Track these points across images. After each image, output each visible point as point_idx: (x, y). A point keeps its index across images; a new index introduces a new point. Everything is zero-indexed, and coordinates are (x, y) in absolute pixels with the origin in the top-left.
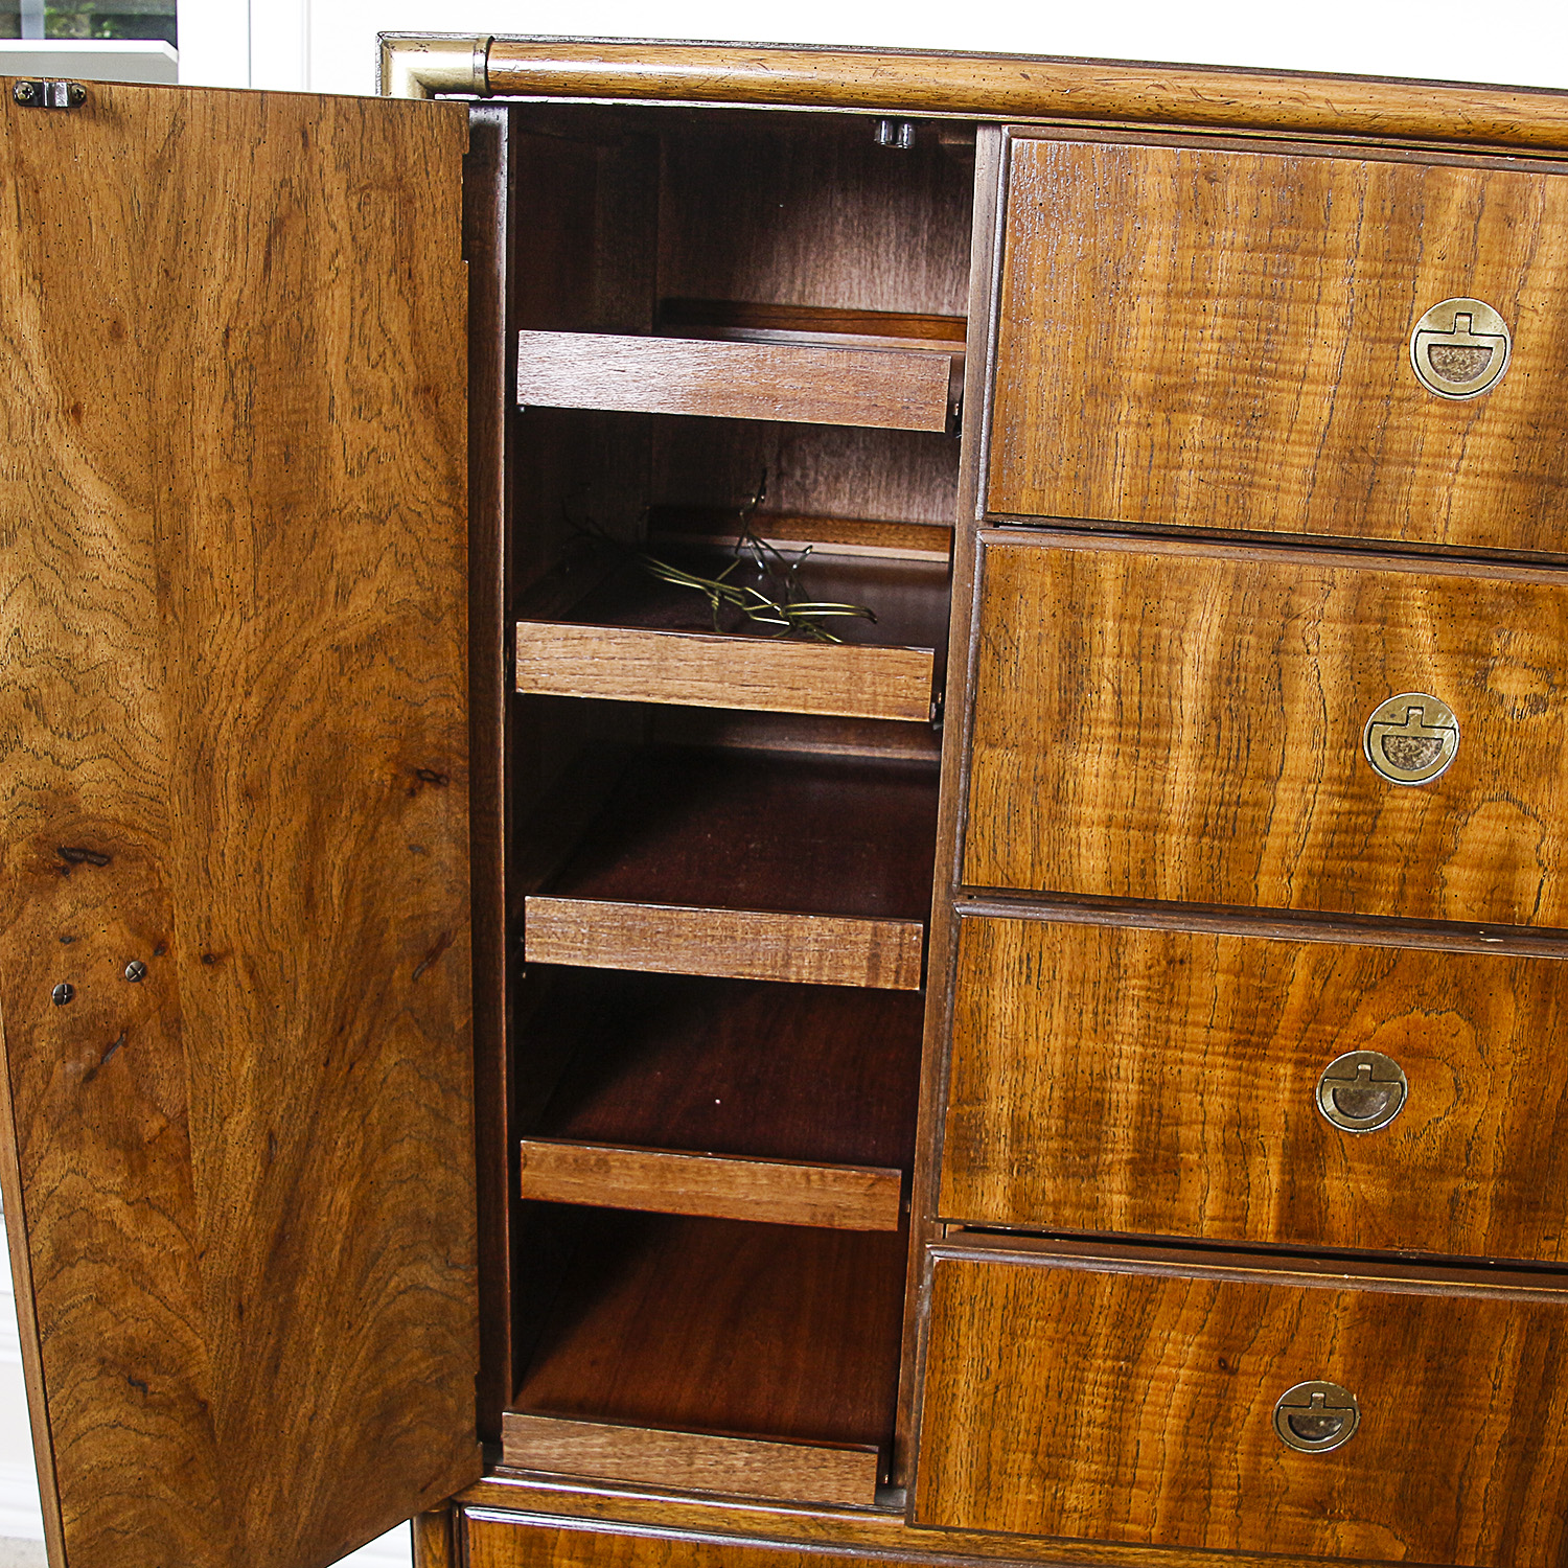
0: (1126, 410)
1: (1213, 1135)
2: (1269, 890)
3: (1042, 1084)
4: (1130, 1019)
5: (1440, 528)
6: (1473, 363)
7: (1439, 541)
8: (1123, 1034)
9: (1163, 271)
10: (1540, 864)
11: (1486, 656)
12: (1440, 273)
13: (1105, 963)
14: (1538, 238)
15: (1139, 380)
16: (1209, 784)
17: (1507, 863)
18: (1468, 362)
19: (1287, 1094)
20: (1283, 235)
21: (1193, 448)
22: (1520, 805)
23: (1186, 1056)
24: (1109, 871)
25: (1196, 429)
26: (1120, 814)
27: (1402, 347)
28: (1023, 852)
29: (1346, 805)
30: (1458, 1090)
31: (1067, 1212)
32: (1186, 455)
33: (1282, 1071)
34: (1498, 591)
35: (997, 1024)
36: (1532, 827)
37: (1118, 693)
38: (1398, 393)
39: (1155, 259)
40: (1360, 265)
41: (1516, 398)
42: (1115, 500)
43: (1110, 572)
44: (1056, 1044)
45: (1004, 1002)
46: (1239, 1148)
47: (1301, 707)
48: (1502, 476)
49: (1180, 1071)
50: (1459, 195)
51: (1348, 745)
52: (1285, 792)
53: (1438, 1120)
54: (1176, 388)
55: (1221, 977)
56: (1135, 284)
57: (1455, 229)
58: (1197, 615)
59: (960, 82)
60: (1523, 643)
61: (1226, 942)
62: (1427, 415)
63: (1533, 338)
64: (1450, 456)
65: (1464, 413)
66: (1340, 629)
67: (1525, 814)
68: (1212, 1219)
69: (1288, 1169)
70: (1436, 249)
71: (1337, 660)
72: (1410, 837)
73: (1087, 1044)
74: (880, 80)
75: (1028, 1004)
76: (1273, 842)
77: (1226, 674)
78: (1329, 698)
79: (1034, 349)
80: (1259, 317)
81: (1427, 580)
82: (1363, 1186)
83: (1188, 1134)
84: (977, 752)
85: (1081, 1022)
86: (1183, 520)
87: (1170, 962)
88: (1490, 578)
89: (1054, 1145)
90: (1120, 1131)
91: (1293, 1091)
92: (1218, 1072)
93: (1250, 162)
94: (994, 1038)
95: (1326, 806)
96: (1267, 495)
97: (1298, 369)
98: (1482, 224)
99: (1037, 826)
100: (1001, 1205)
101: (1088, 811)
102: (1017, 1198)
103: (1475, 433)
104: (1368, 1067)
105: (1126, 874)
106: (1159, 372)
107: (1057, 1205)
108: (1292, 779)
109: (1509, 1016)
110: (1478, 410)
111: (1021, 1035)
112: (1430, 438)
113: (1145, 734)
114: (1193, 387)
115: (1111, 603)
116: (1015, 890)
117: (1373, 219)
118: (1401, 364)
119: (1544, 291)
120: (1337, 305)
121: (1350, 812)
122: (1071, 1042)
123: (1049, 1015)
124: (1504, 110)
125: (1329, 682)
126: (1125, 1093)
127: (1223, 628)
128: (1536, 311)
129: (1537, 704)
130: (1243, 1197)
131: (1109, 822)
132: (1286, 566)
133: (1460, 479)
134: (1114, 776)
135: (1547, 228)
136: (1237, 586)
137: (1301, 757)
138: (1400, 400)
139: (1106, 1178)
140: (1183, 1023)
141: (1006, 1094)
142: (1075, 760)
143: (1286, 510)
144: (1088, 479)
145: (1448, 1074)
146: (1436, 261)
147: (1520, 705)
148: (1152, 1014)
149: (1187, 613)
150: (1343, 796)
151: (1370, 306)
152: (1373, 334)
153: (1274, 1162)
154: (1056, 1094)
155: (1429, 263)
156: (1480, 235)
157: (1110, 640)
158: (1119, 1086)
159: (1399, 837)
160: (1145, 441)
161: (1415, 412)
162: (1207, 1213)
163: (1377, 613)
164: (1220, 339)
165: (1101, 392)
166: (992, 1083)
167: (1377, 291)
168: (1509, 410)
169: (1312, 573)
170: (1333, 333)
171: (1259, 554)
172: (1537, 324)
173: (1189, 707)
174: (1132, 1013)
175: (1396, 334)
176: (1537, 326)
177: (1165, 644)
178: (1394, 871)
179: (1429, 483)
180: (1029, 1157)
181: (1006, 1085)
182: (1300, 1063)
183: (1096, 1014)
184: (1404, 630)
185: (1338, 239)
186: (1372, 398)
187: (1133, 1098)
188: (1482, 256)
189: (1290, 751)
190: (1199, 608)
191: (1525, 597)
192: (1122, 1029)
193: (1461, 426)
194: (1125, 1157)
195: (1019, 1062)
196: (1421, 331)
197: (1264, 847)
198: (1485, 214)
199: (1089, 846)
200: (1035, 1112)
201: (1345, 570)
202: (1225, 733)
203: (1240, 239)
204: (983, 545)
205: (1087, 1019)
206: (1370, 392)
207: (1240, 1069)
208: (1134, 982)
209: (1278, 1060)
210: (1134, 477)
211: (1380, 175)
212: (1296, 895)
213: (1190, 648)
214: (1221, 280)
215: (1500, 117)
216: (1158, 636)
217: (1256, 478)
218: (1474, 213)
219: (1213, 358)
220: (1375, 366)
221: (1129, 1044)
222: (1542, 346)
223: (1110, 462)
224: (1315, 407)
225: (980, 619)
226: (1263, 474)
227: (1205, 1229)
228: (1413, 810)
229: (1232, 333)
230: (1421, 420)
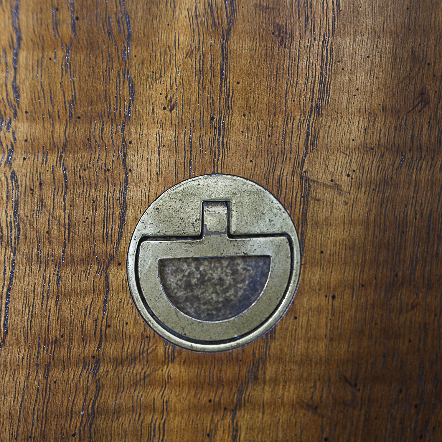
6: (236, 282)
12: (168, 135)
18: (228, 280)
27: (113, 269)
41: (316, 338)
57: (189, 54)
62: (165, 383)
98: (234, 43)
118: (114, 301)
119: (347, 151)
128: (336, 187)
138: (118, 362)
146: (160, 113)
151: (49, 202)
152: (58, 251)
155: (147, 119)
156: (233, 63)
167: (59, 172)
172: (340, 210)
175: (100, 248)
188: (239, 99)
196: (144, 238)
198: (239, 26)
206: (62, 353)
220: (66, 305)
222: (353, 247)
230: (156, 394)
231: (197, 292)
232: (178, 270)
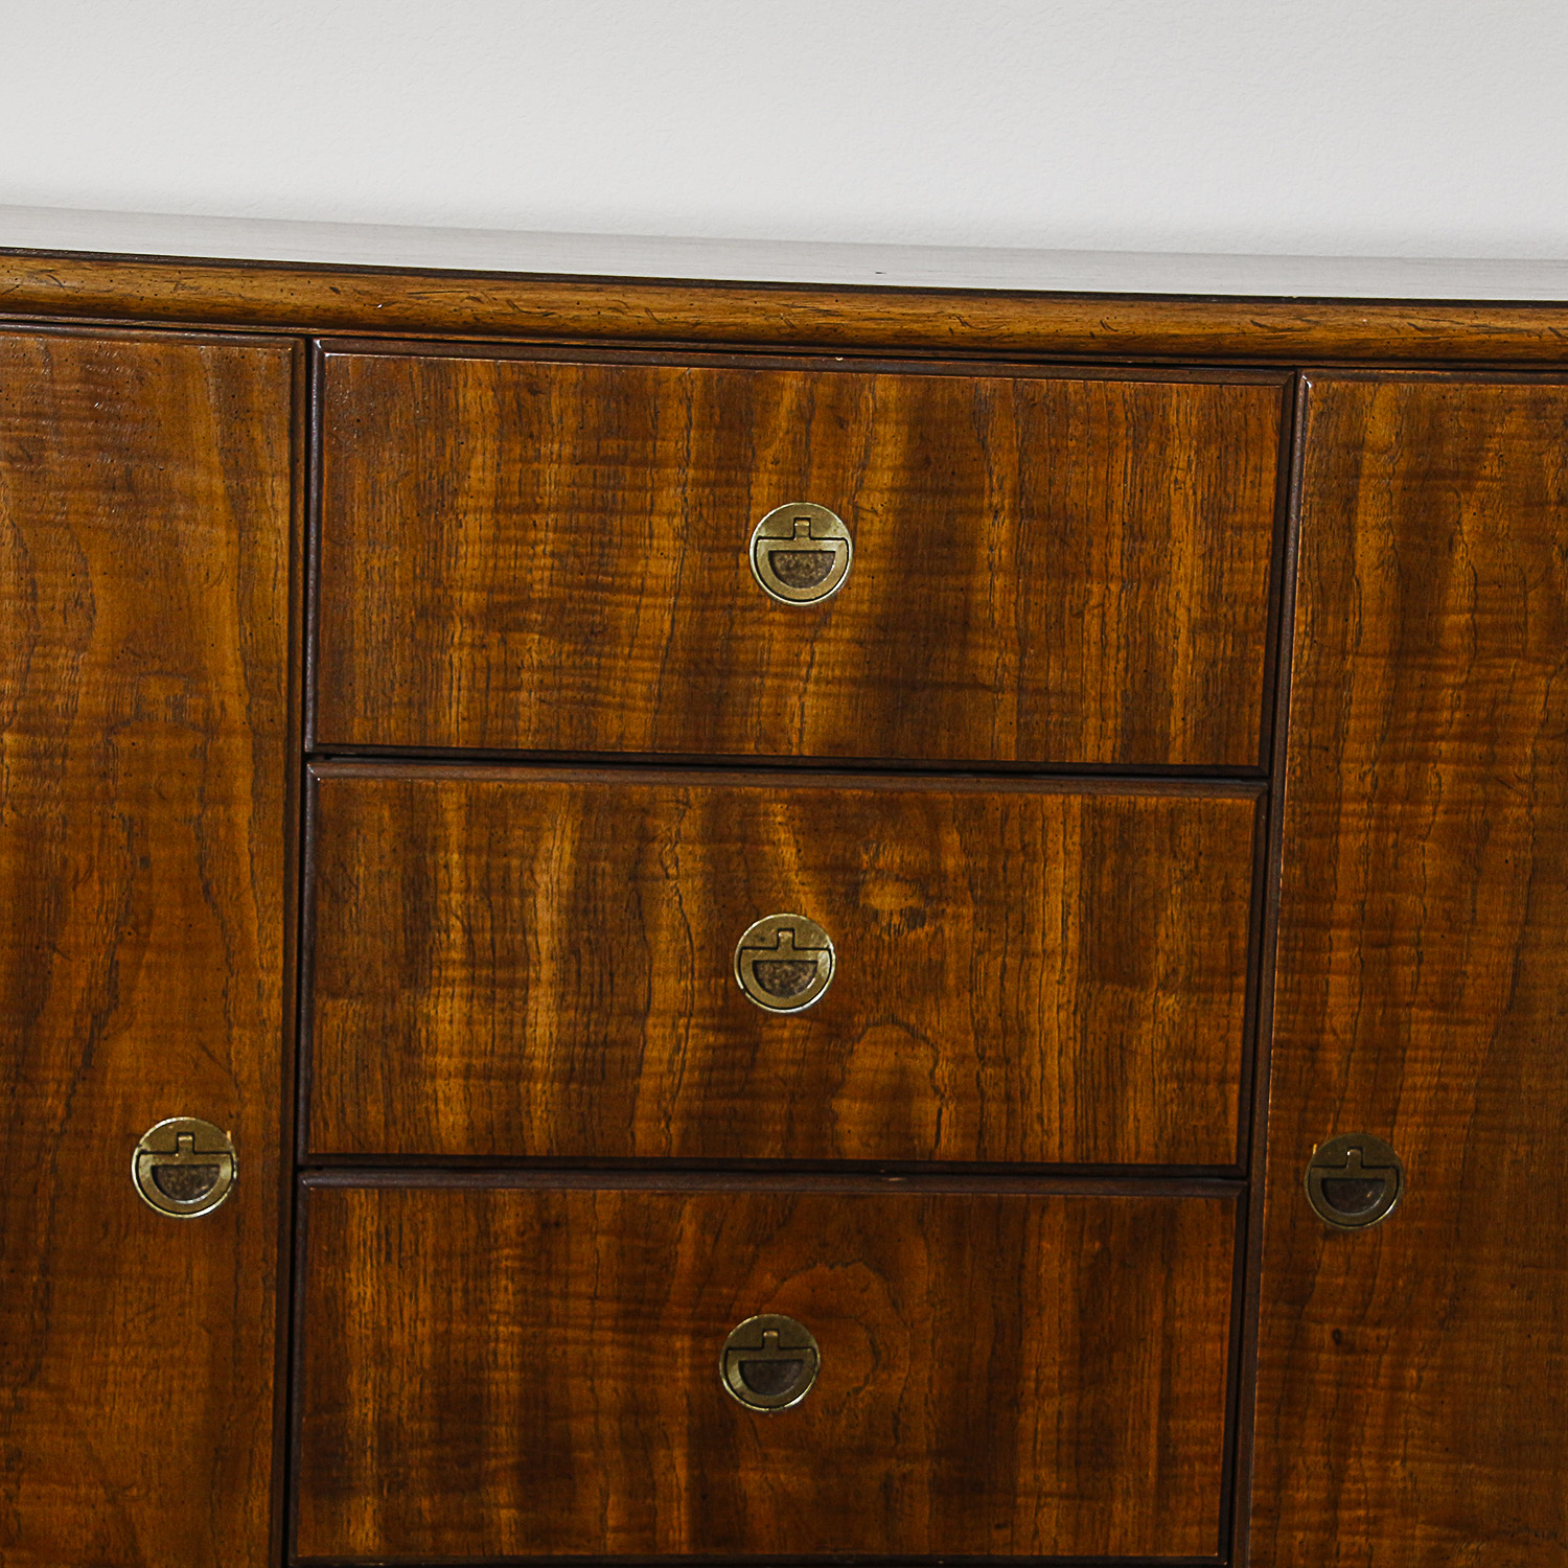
0: (458, 631)
1: (608, 1427)
2: (646, 1137)
3: (410, 1379)
4: (504, 1294)
5: (795, 739)
6: (816, 567)
7: (795, 751)
8: (499, 1313)
9: (489, 487)
10: (936, 1090)
11: (857, 870)
12: (775, 479)
13: (473, 1232)
14: (872, 439)
15: (470, 599)
16: (573, 1024)
17: (899, 1091)
18: (812, 566)
19: (687, 1372)
20: (611, 446)
21: (531, 668)
22: (907, 1027)
23: (570, 1333)
24: (471, 1127)
25: (534, 648)
26: (478, 1063)
27: (741, 555)
28: (375, 1113)
29: (722, 1039)
30: (876, 1354)
31: (449, 1536)
32: (525, 676)
33: (678, 1344)
34: (861, 801)
35: (355, 1312)
36: (923, 1051)
37: (468, 930)
38: (740, 602)
39: (480, 475)
40: (691, 473)
41: (862, 602)
42: (453, 723)
43: (452, 804)
44: (423, 1330)
45: (362, 1287)
46: (640, 1443)
47: (664, 936)
48: (854, 681)
49: (564, 1353)
50: (788, 399)
51: (717, 973)
52: (655, 1029)
53: (857, 1391)
54: (510, 606)
55: (602, 1240)
56: (461, 501)
57: (787, 432)
58: (548, 843)
59: (267, 296)
60: (892, 856)
61: (606, 1199)
62: (772, 623)
63: (875, 539)
64: (799, 665)
65: (809, 619)
66: (699, 850)
67: (915, 1037)
68: (616, 1530)
69: (696, 1463)
70: (769, 454)
71: (698, 883)
72: (792, 1070)
73: (459, 1328)
74: (182, 294)
75: (389, 1286)
76: (647, 1084)
77: (581, 904)
78: (693, 924)
79: (358, 569)
80: (591, 529)
81: (785, 794)
82: (782, 1477)
83: (581, 1428)
84: (319, 1003)
85: (450, 1303)
86: (526, 742)
87: (545, 1225)
88: (852, 789)
89: (428, 1453)
90: (502, 1430)
91: (693, 1367)
92: (608, 1350)
93: (572, 372)
94: (354, 1329)
95: (699, 1041)
96: (611, 714)
97: (635, 582)
98: (813, 426)
99: (389, 1082)
100: (371, 1534)
101: (443, 1061)
102: (390, 1524)
103: (824, 640)
104: (775, 1334)
105: (490, 1130)
106: (491, 590)
107: (436, 1528)
108: (663, 1013)
109: (922, 1265)
110: (821, 615)
111: (384, 1323)
112: (777, 646)
113: (502, 974)
114: (528, 604)
115: (455, 834)
116: (369, 1156)
117: (702, 427)
118: (741, 573)
119: (881, 492)
120: (671, 515)
121: (726, 1046)
122: (441, 1328)
123: (413, 1296)
124: (827, 313)
125: (692, 907)
126: (505, 1382)
127: (576, 855)
128: (875, 512)
129: (914, 918)
130: (649, 1501)
131: (467, 1073)
132: (639, 787)
133: (811, 687)
134: (469, 1022)
135: (880, 428)
136: (587, 810)
137: (668, 989)
138: (744, 609)
139: (491, 1490)
140: (565, 1296)
141: (369, 1395)
142: (427, 1007)
143: (634, 728)
144: (423, 704)
145: (862, 1335)
146: (770, 466)
147: (896, 920)
148: (529, 1287)
149: (537, 841)
150: (717, 1029)
151: (705, 515)
152: (710, 543)
153: (679, 1455)
154: (427, 1391)
155: (762, 469)
156: (813, 438)
157: (456, 873)
158: (498, 1376)
159: (781, 1070)
160: (479, 660)
161: (759, 622)
162: (611, 1523)
163: (736, 831)
164: (553, 555)
165: (433, 613)
166: (354, 1384)
167: (711, 498)
168: (856, 614)
169: (666, 793)
170: (668, 543)
171: (608, 776)
173: (545, 941)
174: (506, 1289)
175: (734, 542)
176: (878, 526)
177: (515, 875)
178: (778, 1108)
179: (780, 694)
180: (401, 1470)
181: (370, 1385)
182: (697, 1334)
183: (466, 1291)
184: (767, 848)
185: (670, 447)
186: (713, 609)
187: (514, 1389)
188: (816, 460)
189: (657, 983)
190: (549, 835)
191: (890, 807)
192: (497, 1307)
193: (808, 634)
194: (510, 1461)
195: (383, 1356)
196: (760, 538)
197: (637, 1089)
198: (817, 416)
199: (448, 1100)
200: (404, 1415)
201: (698, 789)
202: (586, 968)
203: (567, 450)
204: (314, 778)
205: (457, 1300)
206: (712, 602)
207: (631, 1344)
208: (506, 1251)
209: (673, 1331)
210: (471, 700)
211: (707, 380)
212: (676, 1142)
213: (543, 879)
214: (549, 493)
215: (822, 321)
216: (507, 868)
217: (600, 697)
218: (804, 415)
219: (547, 574)
220: (714, 575)
221: (506, 1325)
222: (885, 548)
223: (445, 687)
224: (657, 619)
225: (316, 858)
226: (607, 692)
227: (609, 1543)
228: (793, 1040)
229: (564, 548)
230: (766, 629)
231: (794, 572)
232: (782, 559)
